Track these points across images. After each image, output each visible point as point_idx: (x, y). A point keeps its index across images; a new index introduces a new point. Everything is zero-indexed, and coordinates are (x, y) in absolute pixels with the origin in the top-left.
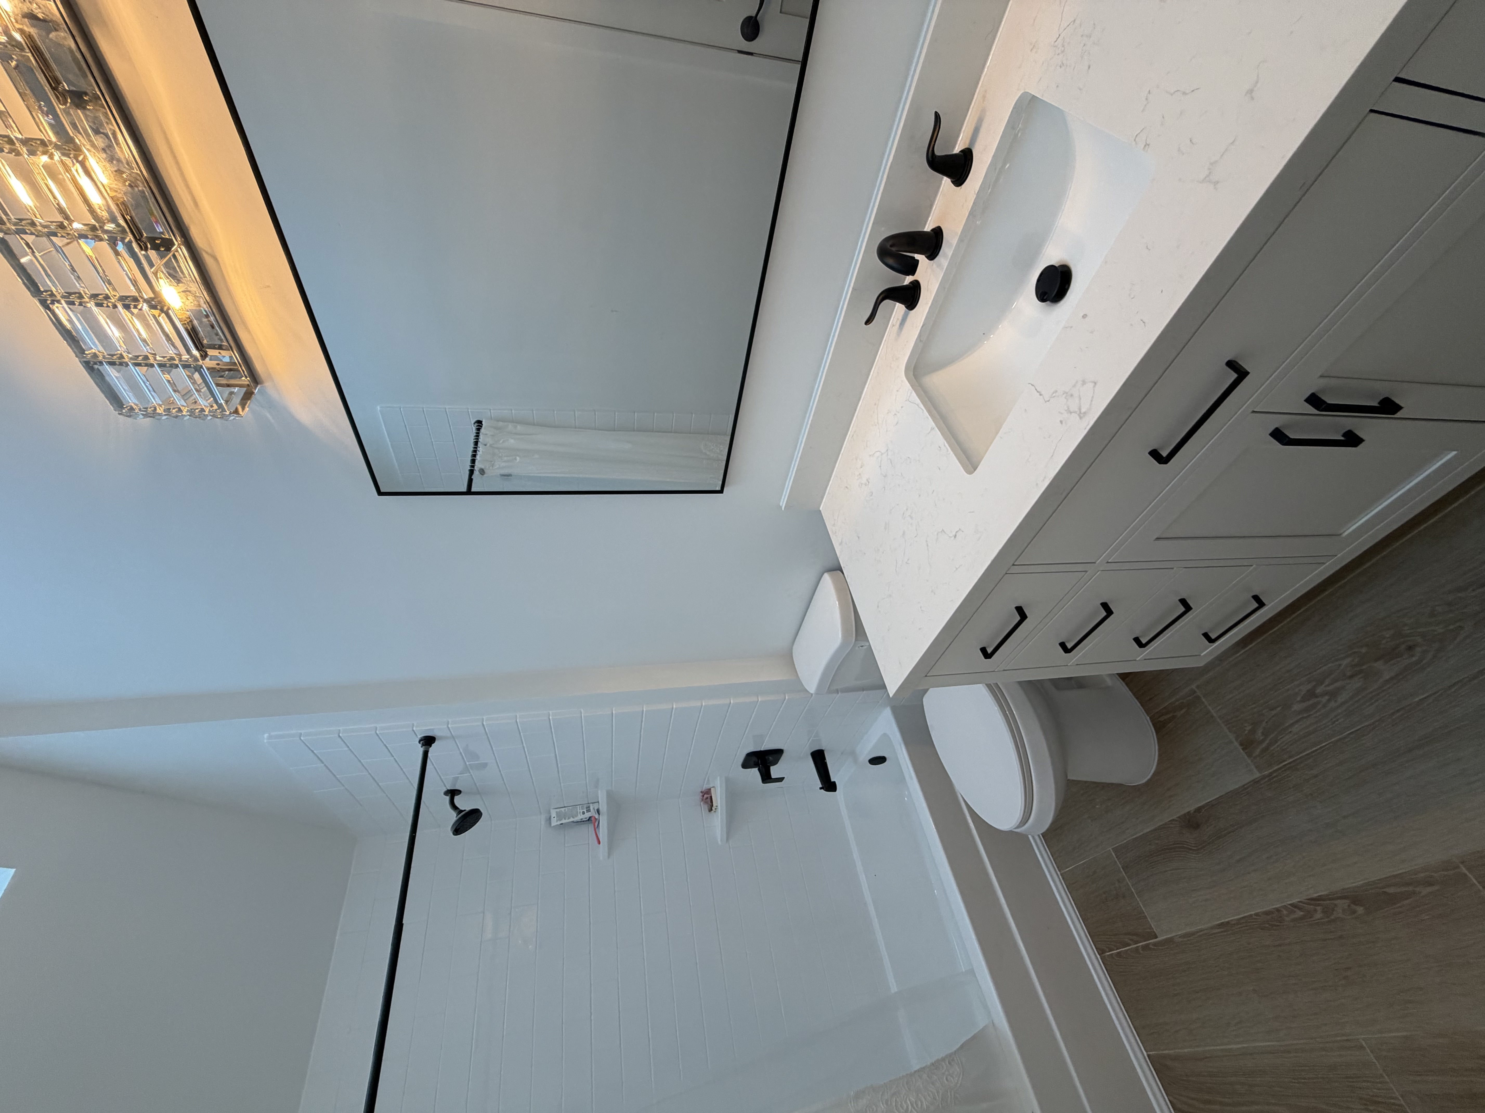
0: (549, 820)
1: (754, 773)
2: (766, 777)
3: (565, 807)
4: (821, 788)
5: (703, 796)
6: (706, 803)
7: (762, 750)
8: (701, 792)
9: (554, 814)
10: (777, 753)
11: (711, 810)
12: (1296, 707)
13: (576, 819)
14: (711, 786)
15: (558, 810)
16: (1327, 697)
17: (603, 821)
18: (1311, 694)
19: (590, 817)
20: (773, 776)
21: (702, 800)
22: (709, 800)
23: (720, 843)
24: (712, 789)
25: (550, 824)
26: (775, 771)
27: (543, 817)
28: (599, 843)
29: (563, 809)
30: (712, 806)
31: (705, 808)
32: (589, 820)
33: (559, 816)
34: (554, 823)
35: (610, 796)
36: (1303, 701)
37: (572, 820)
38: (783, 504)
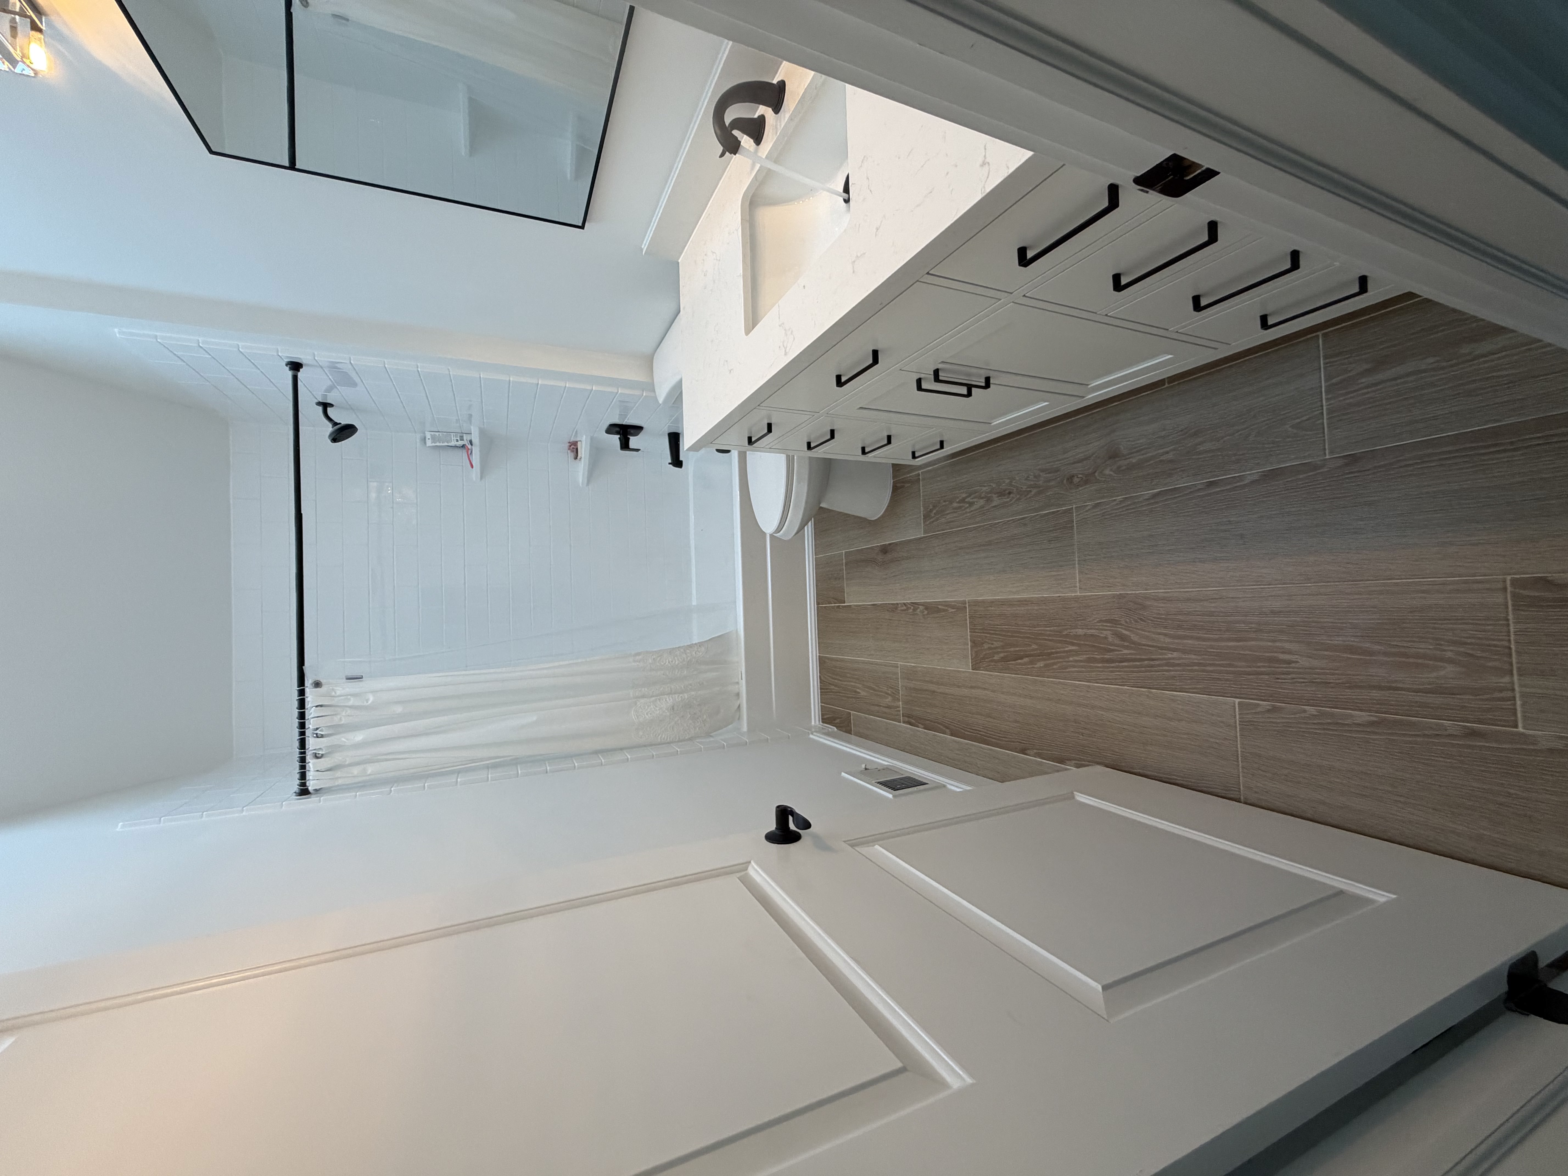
0: (424, 440)
1: (615, 439)
2: (625, 445)
3: (439, 432)
4: (670, 464)
5: (570, 446)
6: (573, 451)
7: (624, 423)
8: (569, 443)
9: (428, 435)
10: (638, 429)
11: (576, 458)
12: (955, 505)
13: (450, 444)
14: (578, 439)
15: (432, 433)
16: (968, 505)
17: (476, 451)
18: (963, 501)
19: (463, 445)
20: (631, 445)
21: (569, 449)
22: (575, 450)
23: (581, 485)
24: (579, 442)
25: (425, 443)
26: (634, 441)
27: (418, 436)
28: (472, 466)
29: (437, 434)
30: (577, 456)
31: (571, 455)
32: (462, 447)
33: (434, 439)
34: (429, 443)
35: (482, 433)
36: (959, 502)
37: (446, 444)
38: (645, 247)
